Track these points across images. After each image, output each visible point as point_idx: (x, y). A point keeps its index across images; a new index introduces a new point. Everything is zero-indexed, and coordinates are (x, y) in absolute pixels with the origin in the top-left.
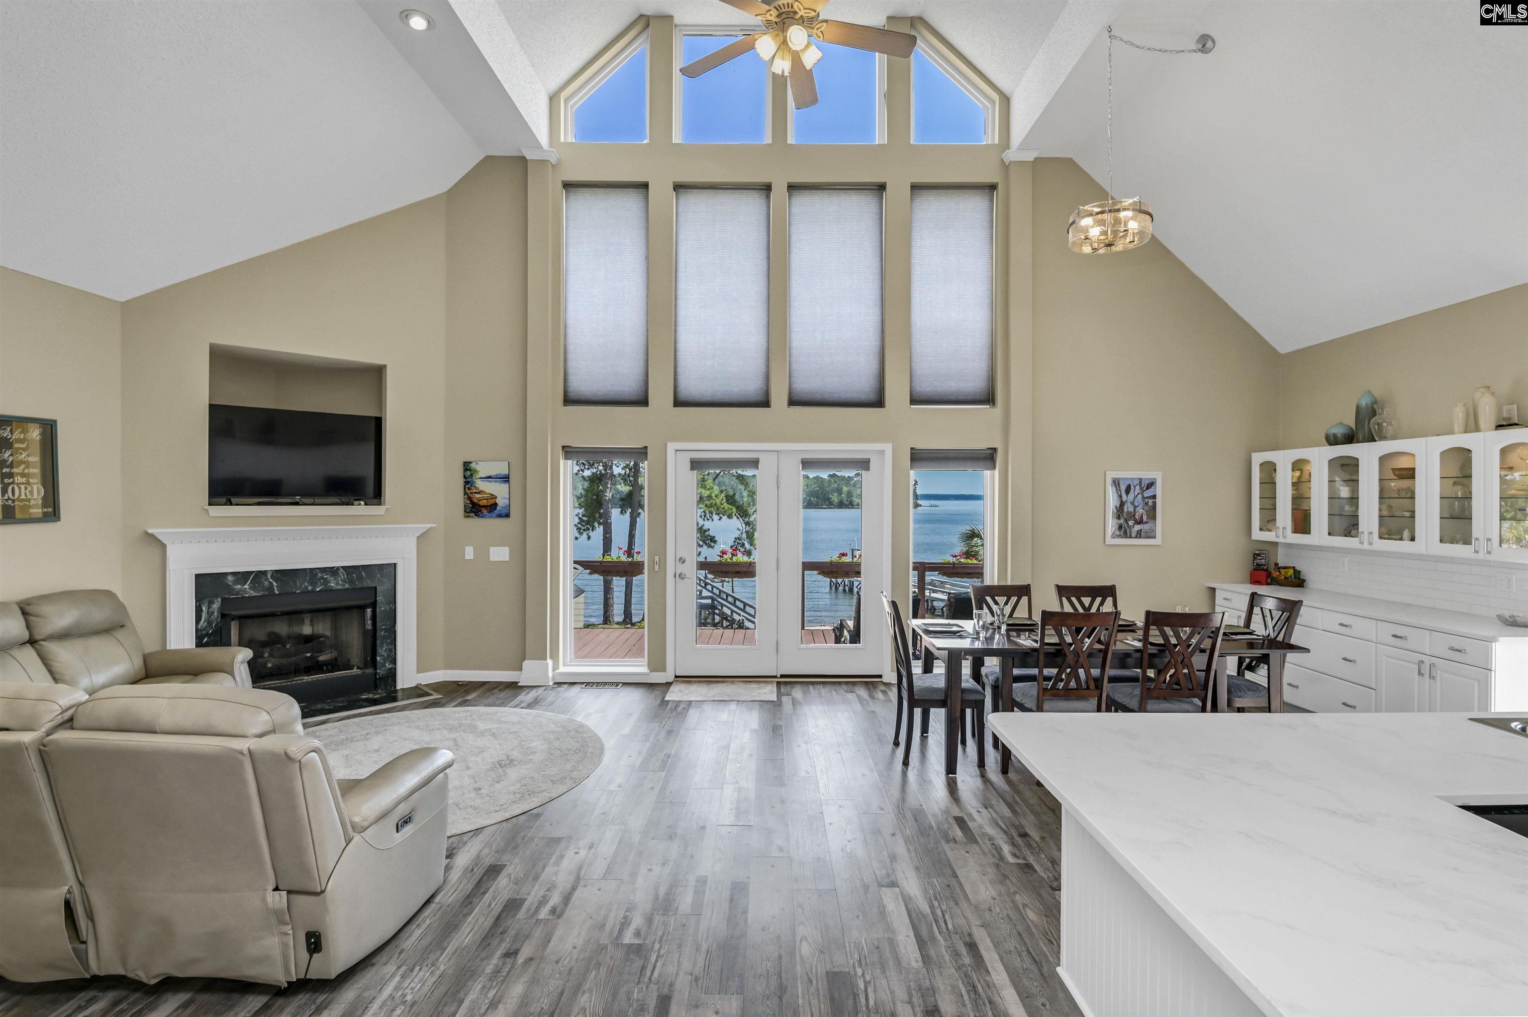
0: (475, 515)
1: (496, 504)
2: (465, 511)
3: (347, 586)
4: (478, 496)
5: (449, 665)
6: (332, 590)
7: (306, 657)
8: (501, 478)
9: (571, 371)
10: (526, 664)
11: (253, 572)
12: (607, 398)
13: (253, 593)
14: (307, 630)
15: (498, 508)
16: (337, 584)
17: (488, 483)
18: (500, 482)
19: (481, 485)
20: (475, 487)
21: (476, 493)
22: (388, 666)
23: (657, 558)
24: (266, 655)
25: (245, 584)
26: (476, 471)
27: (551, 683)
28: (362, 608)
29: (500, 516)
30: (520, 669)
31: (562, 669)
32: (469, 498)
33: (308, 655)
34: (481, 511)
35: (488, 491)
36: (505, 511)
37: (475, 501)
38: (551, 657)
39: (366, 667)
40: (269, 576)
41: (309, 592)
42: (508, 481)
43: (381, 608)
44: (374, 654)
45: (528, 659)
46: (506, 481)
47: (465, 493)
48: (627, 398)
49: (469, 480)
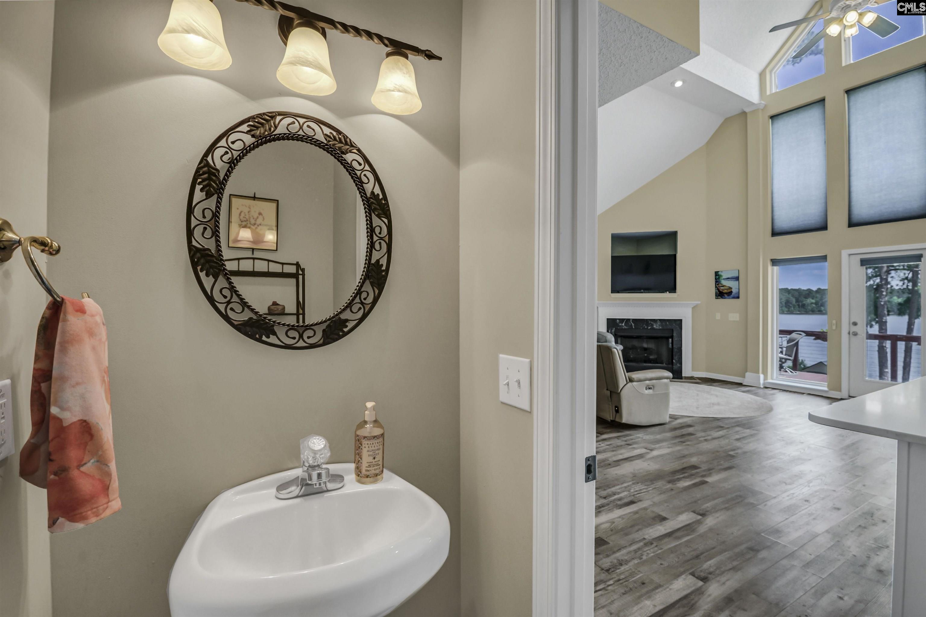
0: (721, 297)
1: (731, 292)
2: (716, 296)
3: (661, 328)
4: (722, 288)
5: (708, 370)
6: (654, 329)
7: (645, 356)
8: (734, 278)
9: (776, 217)
10: (748, 374)
11: (625, 319)
12: (800, 229)
13: (625, 327)
14: (645, 345)
15: (733, 294)
16: (657, 326)
17: (727, 281)
18: (734, 281)
19: (724, 282)
20: (721, 283)
21: (721, 286)
22: (678, 365)
23: (834, 322)
24: (631, 352)
25: (623, 323)
26: (721, 276)
27: (762, 387)
28: (667, 338)
29: (734, 298)
30: (744, 377)
31: (770, 381)
32: (718, 289)
33: (646, 355)
34: (724, 295)
35: (727, 285)
36: (737, 295)
37: (721, 290)
38: (763, 373)
39: (669, 364)
40: (631, 321)
41: (645, 329)
42: (738, 280)
43: (675, 339)
44: (672, 359)
45: (749, 372)
46: (737, 280)
47: (716, 287)
48: (813, 226)
49: (718, 280)
